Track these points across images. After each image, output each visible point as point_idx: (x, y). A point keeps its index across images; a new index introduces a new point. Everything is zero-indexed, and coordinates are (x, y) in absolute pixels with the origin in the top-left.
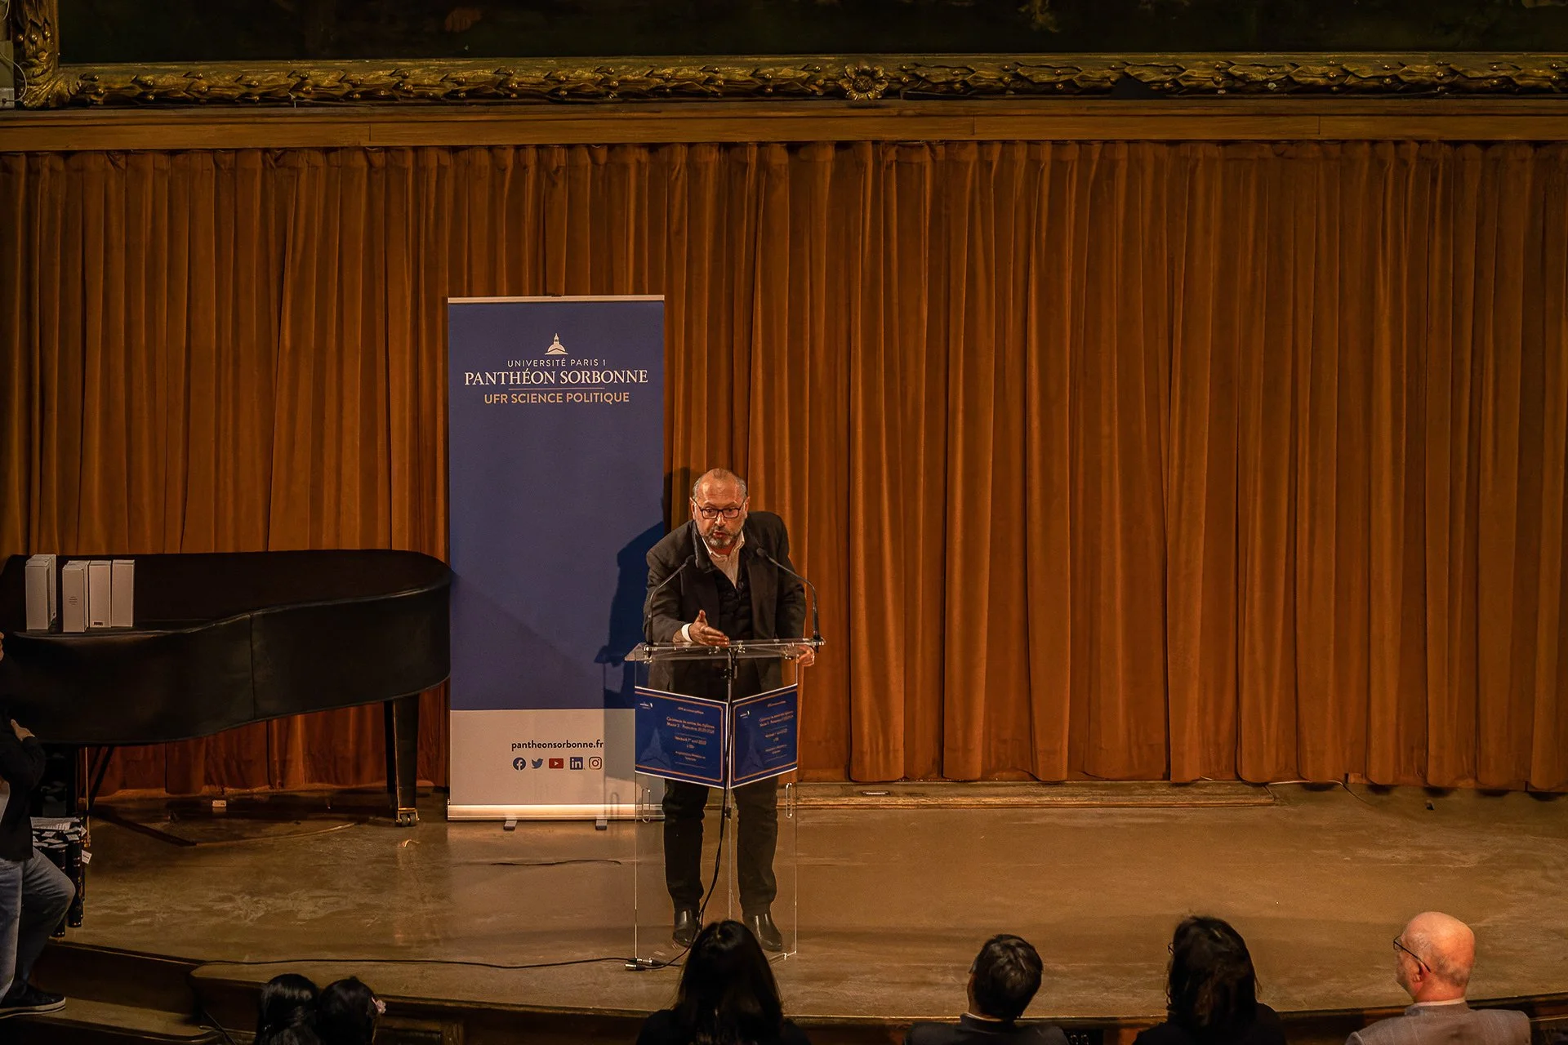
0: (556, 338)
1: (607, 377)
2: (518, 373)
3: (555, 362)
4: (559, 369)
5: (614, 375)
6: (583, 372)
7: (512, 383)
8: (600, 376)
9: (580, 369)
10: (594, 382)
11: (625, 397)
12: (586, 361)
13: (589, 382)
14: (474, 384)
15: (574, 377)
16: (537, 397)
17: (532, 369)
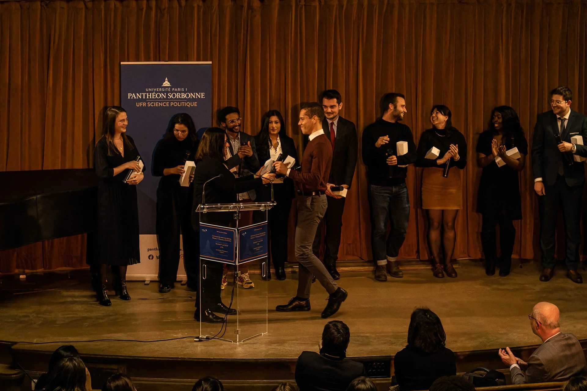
0: (166, 79)
1: (188, 96)
2: (151, 94)
3: (166, 89)
4: (167, 92)
5: (191, 95)
6: (178, 94)
7: (148, 98)
8: (185, 95)
9: (176, 92)
10: (182, 97)
11: (195, 104)
12: (179, 89)
13: (180, 97)
14: (132, 98)
15: (174, 96)
16: (158, 104)
17: (156, 92)
